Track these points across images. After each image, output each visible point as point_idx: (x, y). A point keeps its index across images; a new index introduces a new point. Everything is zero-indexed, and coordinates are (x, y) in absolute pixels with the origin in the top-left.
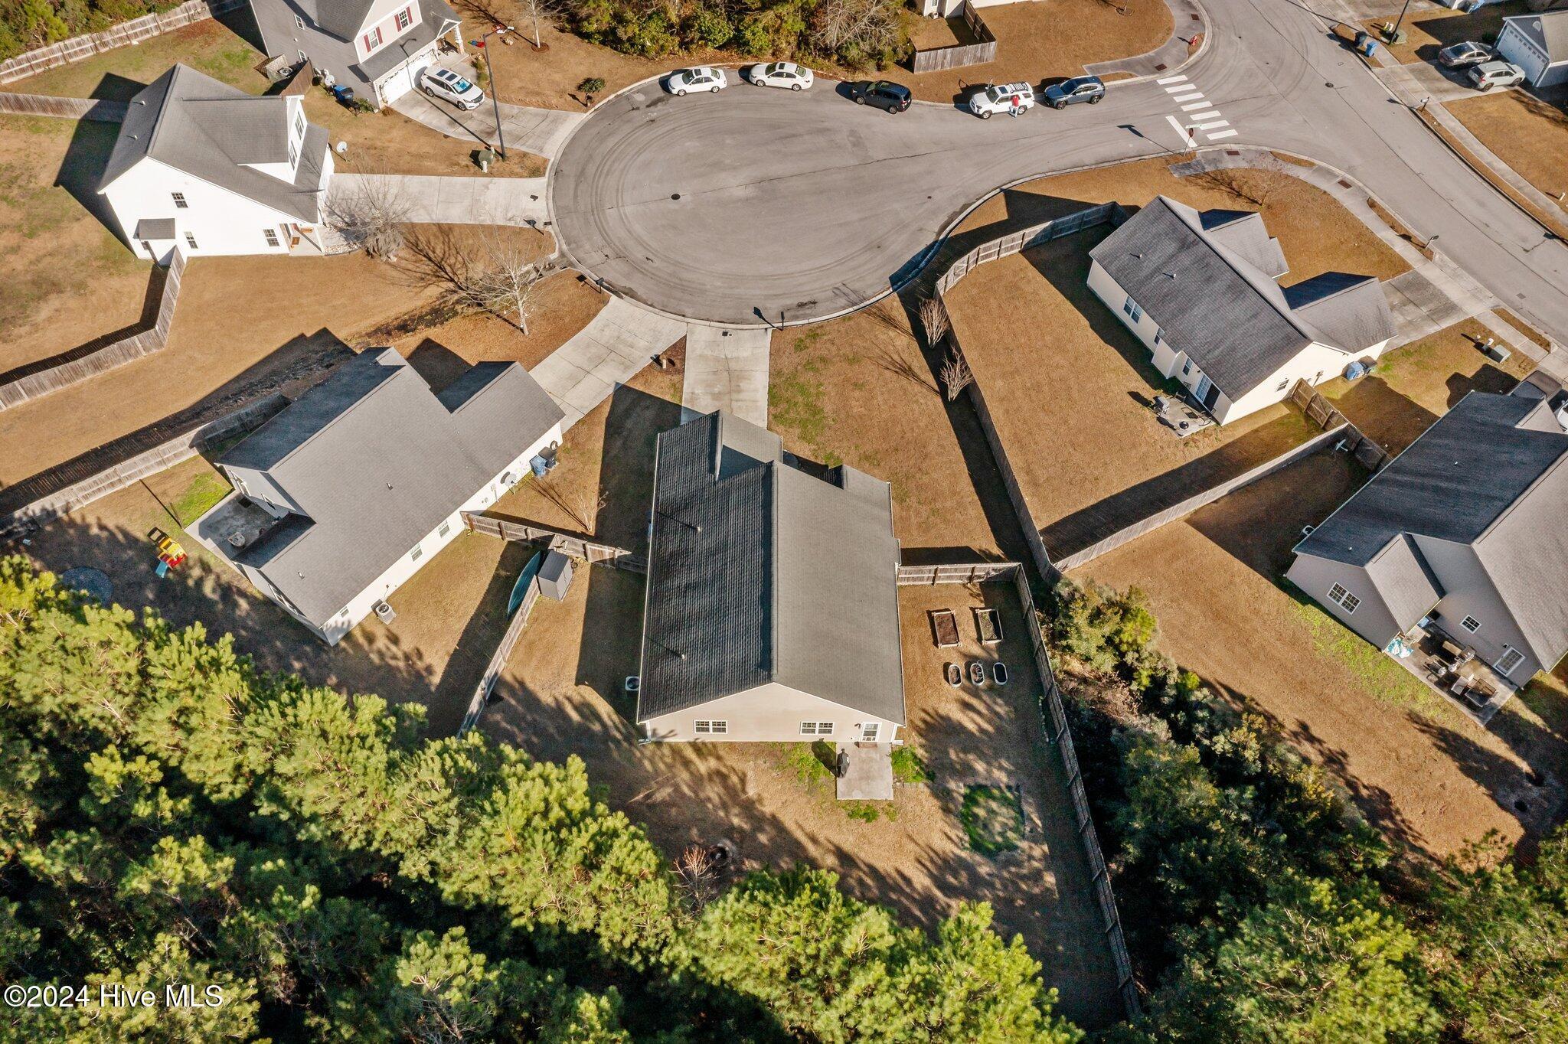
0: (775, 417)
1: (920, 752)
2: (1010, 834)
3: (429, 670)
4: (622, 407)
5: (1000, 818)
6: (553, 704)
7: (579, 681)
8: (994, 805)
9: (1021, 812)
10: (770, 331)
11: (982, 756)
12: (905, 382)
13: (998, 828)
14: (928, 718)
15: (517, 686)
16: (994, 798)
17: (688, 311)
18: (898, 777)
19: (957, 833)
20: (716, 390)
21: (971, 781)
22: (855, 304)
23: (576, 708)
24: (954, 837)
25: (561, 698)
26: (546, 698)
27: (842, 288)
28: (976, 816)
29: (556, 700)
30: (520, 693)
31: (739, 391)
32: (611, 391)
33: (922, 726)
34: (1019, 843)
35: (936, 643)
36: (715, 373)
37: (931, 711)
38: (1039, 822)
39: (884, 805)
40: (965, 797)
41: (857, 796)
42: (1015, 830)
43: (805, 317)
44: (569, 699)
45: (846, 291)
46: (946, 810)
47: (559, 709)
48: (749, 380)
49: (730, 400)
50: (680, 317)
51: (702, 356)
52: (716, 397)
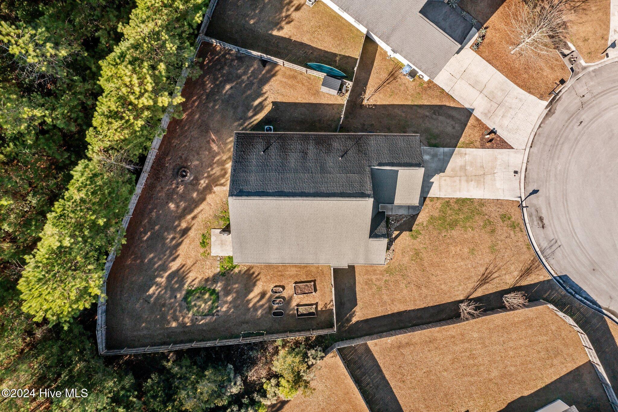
0: (448, 202)
1: (236, 270)
2: (195, 309)
3: (281, 28)
4: (454, 113)
5: (203, 305)
6: (262, 92)
7: (274, 103)
8: (209, 303)
9: (206, 315)
10: (519, 199)
11: (235, 300)
12: (476, 279)
13: (199, 303)
14: (255, 275)
15: (272, 73)
16: (213, 303)
17: (535, 150)
18: (222, 259)
19: (196, 283)
21: (221, 294)
22: (542, 252)
23: (261, 103)
24: (193, 283)
25: (266, 96)
26: (266, 88)
27: (557, 245)
28: (204, 294)
29: (265, 93)
30: (268, 75)
31: (467, 181)
32: (467, 106)
33: (251, 272)
34: (191, 312)
35: (296, 283)
37: (258, 278)
38: (201, 323)
39: (209, 251)
40: (214, 290)
41: (213, 239)
42: (198, 311)
43: (532, 221)
44: (265, 99)
45: (554, 248)
46: (207, 280)
47: (260, 95)
48: (477, 187)
49: (460, 177)
50: (529, 145)
51: (496, 158)
52: (463, 168)
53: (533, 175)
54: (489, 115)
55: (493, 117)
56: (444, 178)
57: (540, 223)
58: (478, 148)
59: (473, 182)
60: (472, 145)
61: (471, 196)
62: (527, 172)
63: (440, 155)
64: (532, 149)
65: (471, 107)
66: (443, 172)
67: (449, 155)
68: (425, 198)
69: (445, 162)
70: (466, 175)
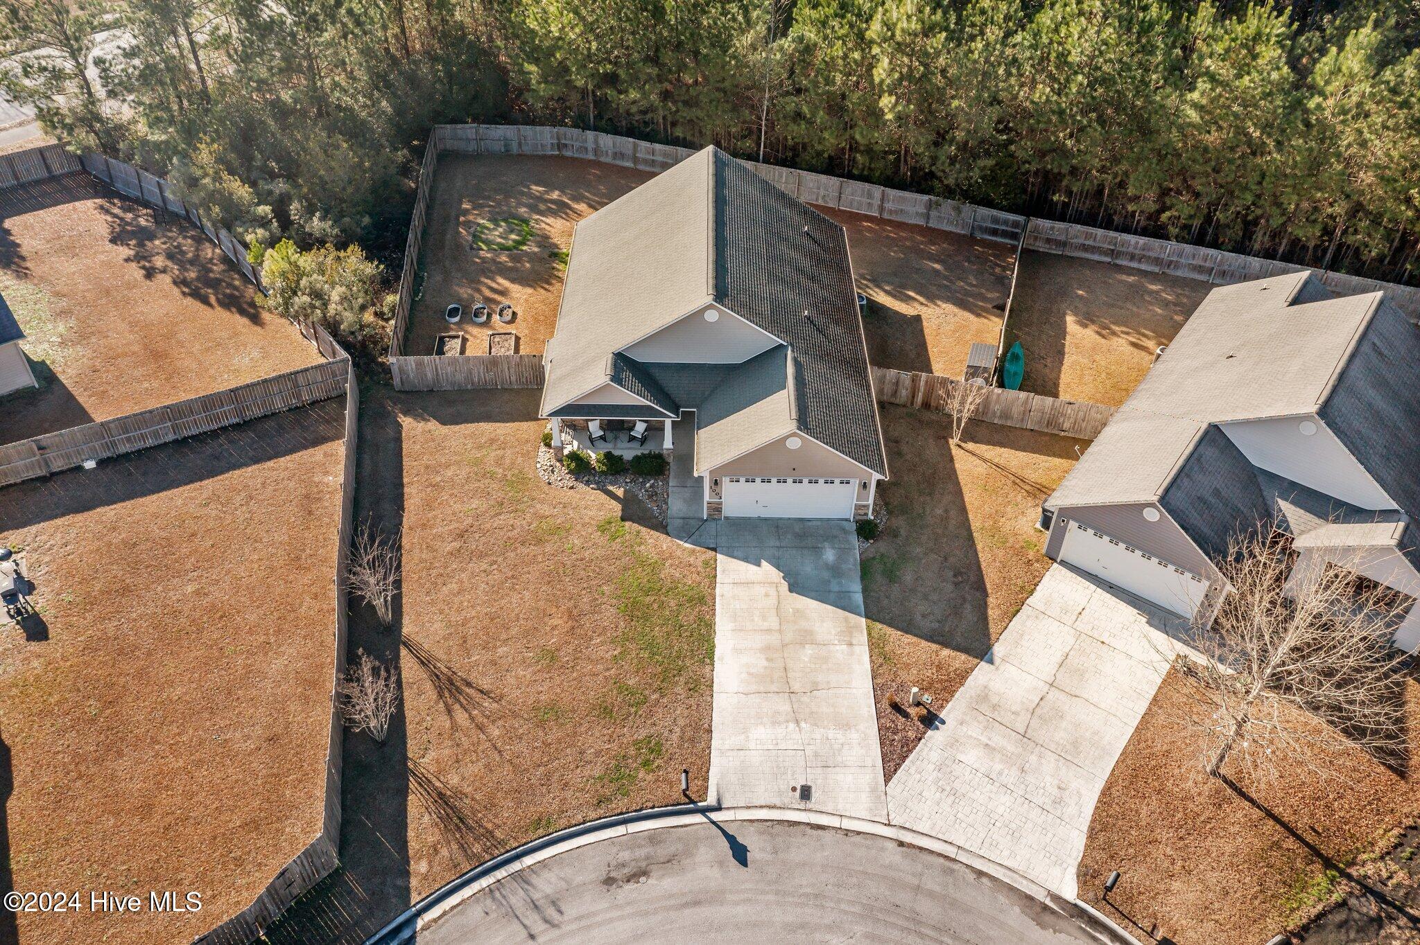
0: (701, 600)
1: (559, 266)
2: (491, 226)
4: (968, 611)
5: (496, 234)
6: (937, 302)
7: (918, 318)
8: (499, 240)
9: (475, 235)
11: (500, 264)
13: (501, 229)
14: (545, 285)
15: (982, 314)
16: (498, 243)
17: (893, 855)
19: (541, 226)
20: (809, 651)
21: (515, 251)
22: (517, 876)
23: (912, 299)
24: (544, 224)
25: (930, 306)
26: (948, 306)
28: (519, 235)
29: (936, 305)
31: (767, 648)
32: (998, 649)
33: (554, 282)
34: (485, 222)
35: (518, 339)
36: (815, 688)
38: (461, 231)
40: (524, 244)
42: (486, 228)
43: (633, 842)
44: (922, 306)
45: (529, 916)
46: (546, 237)
47: (931, 298)
48: (749, 674)
49: (780, 631)
50: (908, 838)
51: (846, 726)
52: (806, 638)
53: (801, 849)
54: (984, 708)
55: (981, 718)
56: (773, 592)
57: (626, 871)
58: (873, 678)
59: (765, 663)
60: (881, 660)
61: (721, 659)
62: (808, 830)
63: (840, 584)
64: (891, 846)
65: (997, 660)
66: (791, 591)
67: (842, 603)
68: (714, 550)
69: (822, 595)
70: (784, 646)
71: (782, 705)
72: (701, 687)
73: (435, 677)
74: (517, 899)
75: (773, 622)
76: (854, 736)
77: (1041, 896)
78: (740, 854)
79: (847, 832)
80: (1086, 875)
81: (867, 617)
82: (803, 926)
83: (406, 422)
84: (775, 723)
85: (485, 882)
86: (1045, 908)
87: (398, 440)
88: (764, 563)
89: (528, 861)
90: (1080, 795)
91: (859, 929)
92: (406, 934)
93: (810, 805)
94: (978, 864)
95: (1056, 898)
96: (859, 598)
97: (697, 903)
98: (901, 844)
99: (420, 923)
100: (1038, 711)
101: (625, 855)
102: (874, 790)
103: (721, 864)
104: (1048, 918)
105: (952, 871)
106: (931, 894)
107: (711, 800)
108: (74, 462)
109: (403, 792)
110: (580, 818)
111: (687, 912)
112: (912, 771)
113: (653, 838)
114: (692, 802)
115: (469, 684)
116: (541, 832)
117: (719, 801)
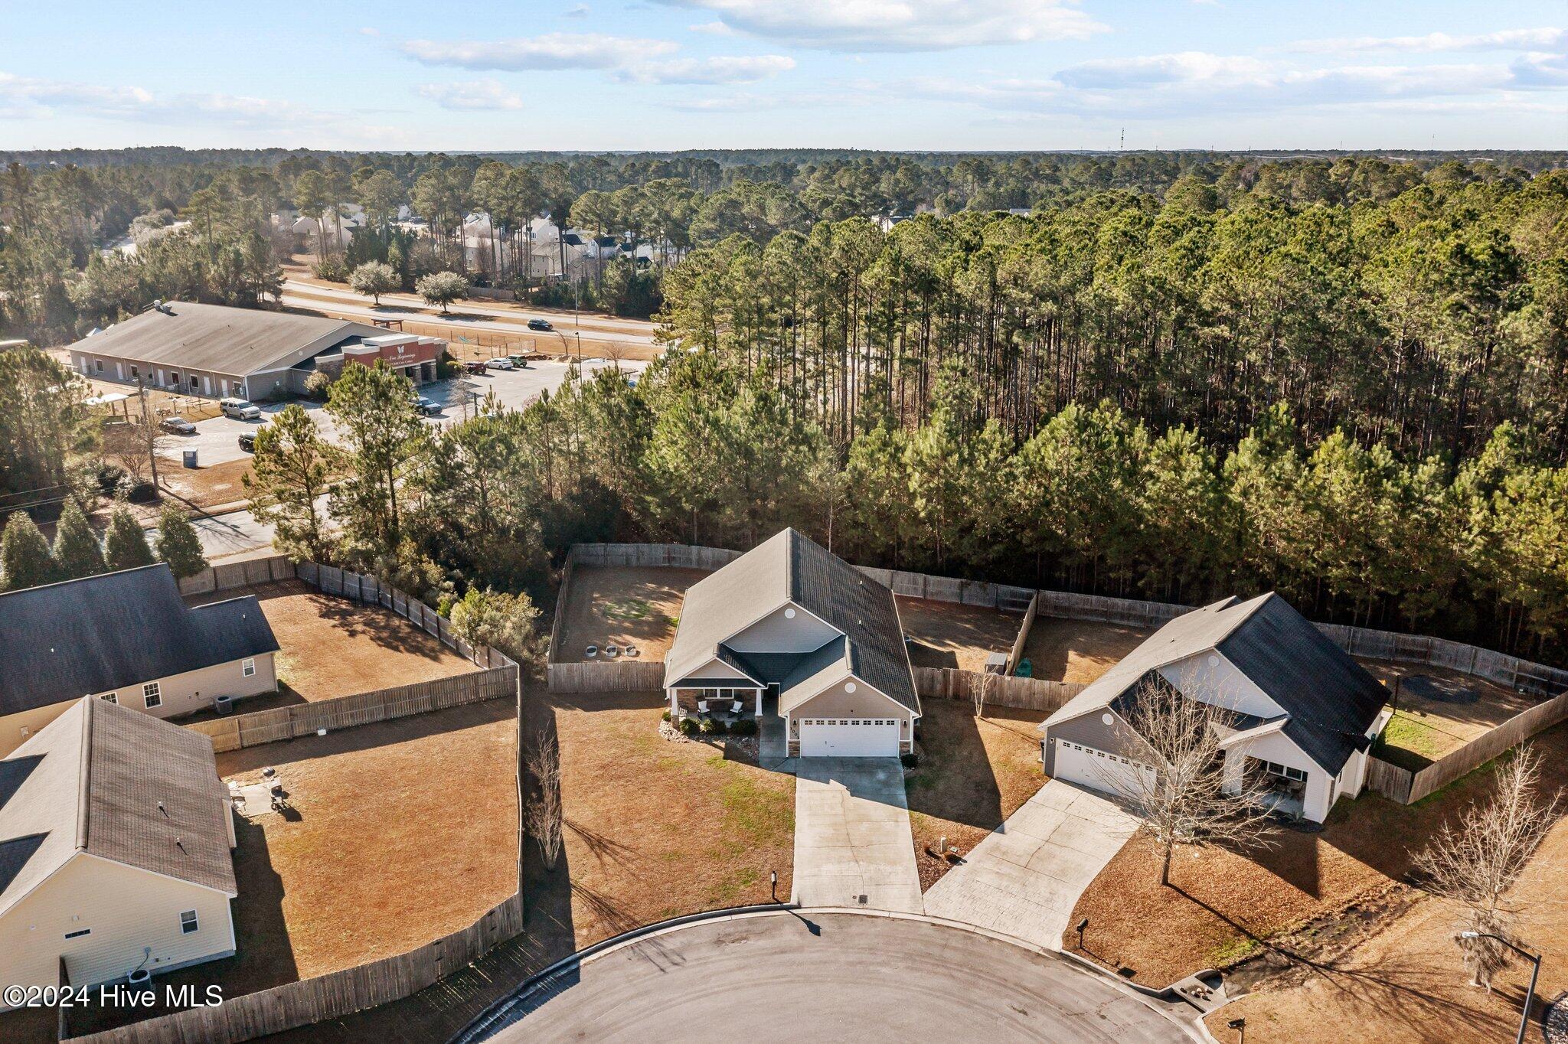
0: (785, 799)
1: (670, 628)
2: (616, 606)
4: (985, 808)
5: (620, 610)
7: (953, 653)
8: (622, 614)
9: (604, 612)
11: (623, 627)
13: (623, 608)
17: (928, 931)
20: (866, 825)
21: (635, 620)
24: (657, 605)
27: (666, 964)
28: (638, 611)
31: (834, 824)
32: (1008, 824)
33: (666, 636)
34: (612, 604)
36: (870, 844)
37: (655, 641)
38: (593, 609)
40: (642, 616)
42: (612, 608)
43: (733, 924)
45: (660, 960)
46: (659, 612)
48: (821, 837)
49: (844, 815)
50: (939, 922)
51: (893, 863)
52: (863, 819)
53: (861, 927)
54: (996, 854)
55: (994, 859)
56: (838, 796)
57: (731, 937)
58: (914, 838)
59: (833, 832)
60: (919, 831)
61: (800, 830)
62: (866, 918)
63: (889, 792)
64: (925, 926)
65: (1007, 830)
66: (852, 795)
67: (891, 801)
68: (794, 774)
69: (875, 796)
70: (847, 823)
71: (847, 853)
72: (787, 844)
73: (588, 839)
74: (651, 951)
75: (840, 811)
76: (899, 868)
77: (1036, 949)
78: (815, 930)
79: (894, 919)
80: (1067, 937)
81: (911, 807)
82: (860, 963)
83: (558, 711)
84: (840, 862)
85: (627, 943)
86: (1039, 955)
87: (553, 719)
88: (831, 781)
89: (658, 933)
90: (1065, 896)
91: (901, 965)
92: (574, 967)
93: (865, 906)
94: (990, 935)
95: (1048, 951)
96: (904, 798)
97: (783, 952)
98: (934, 925)
99: (582, 962)
100: (1037, 855)
101: (732, 930)
102: (913, 897)
103: (801, 934)
104: (1040, 960)
105: (971, 938)
106: (955, 949)
107: (793, 901)
108: (312, 729)
109: (569, 896)
110: (697, 910)
111: (776, 956)
112: (942, 886)
113: (750, 921)
114: (779, 902)
115: (612, 843)
116: (669, 917)
117: (799, 903)
